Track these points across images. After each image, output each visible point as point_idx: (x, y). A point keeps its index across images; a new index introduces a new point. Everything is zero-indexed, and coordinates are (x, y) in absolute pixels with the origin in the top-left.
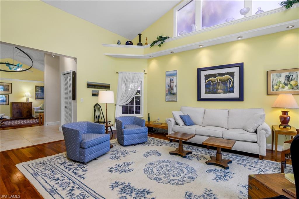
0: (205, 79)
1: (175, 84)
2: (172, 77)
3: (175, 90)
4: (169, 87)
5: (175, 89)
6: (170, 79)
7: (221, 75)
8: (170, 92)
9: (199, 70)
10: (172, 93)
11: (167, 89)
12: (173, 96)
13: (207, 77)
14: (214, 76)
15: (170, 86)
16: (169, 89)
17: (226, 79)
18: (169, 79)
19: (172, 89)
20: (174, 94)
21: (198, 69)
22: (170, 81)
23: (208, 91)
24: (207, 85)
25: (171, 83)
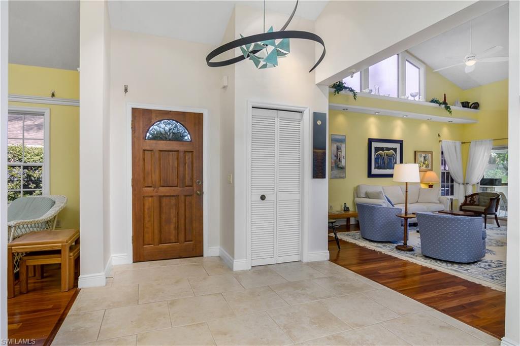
0: (375, 152)
1: (343, 154)
2: (339, 144)
3: (343, 163)
4: (336, 158)
5: (343, 161)
6: (337, 147)
7: (388, 149)
8: (338, 165)
9: (370, 141)
10: (340, 166)
11: (333, 161)
12: (340, 171)
13: (377, 149)
14: (382, 149)
15: (337, 156)
16: (335, 161)
17: (391, 154)
18: (335, 146)
19: (340, 161)
20: (343, 168)
21: (369, 139)
22: (338, 149)
23: (377, 165)
24: (377, 159)
25: (339, 153)
